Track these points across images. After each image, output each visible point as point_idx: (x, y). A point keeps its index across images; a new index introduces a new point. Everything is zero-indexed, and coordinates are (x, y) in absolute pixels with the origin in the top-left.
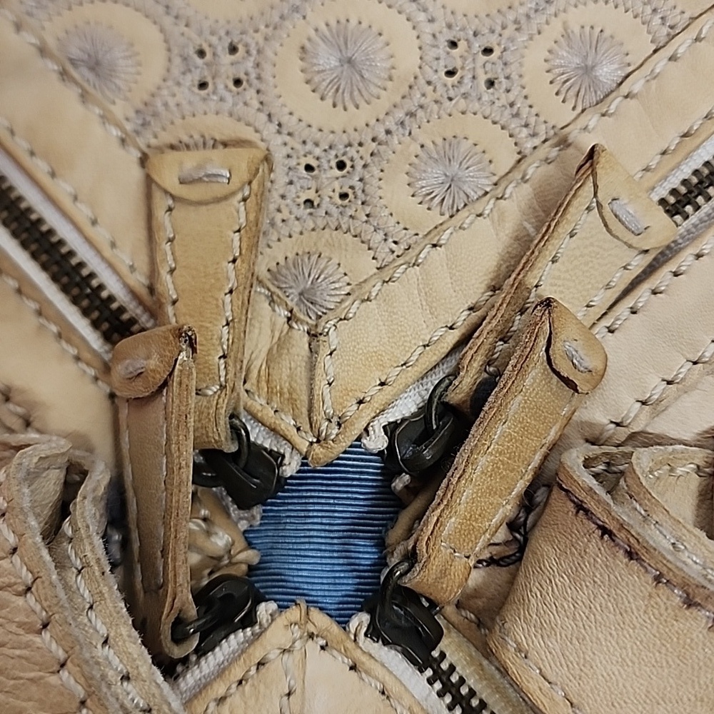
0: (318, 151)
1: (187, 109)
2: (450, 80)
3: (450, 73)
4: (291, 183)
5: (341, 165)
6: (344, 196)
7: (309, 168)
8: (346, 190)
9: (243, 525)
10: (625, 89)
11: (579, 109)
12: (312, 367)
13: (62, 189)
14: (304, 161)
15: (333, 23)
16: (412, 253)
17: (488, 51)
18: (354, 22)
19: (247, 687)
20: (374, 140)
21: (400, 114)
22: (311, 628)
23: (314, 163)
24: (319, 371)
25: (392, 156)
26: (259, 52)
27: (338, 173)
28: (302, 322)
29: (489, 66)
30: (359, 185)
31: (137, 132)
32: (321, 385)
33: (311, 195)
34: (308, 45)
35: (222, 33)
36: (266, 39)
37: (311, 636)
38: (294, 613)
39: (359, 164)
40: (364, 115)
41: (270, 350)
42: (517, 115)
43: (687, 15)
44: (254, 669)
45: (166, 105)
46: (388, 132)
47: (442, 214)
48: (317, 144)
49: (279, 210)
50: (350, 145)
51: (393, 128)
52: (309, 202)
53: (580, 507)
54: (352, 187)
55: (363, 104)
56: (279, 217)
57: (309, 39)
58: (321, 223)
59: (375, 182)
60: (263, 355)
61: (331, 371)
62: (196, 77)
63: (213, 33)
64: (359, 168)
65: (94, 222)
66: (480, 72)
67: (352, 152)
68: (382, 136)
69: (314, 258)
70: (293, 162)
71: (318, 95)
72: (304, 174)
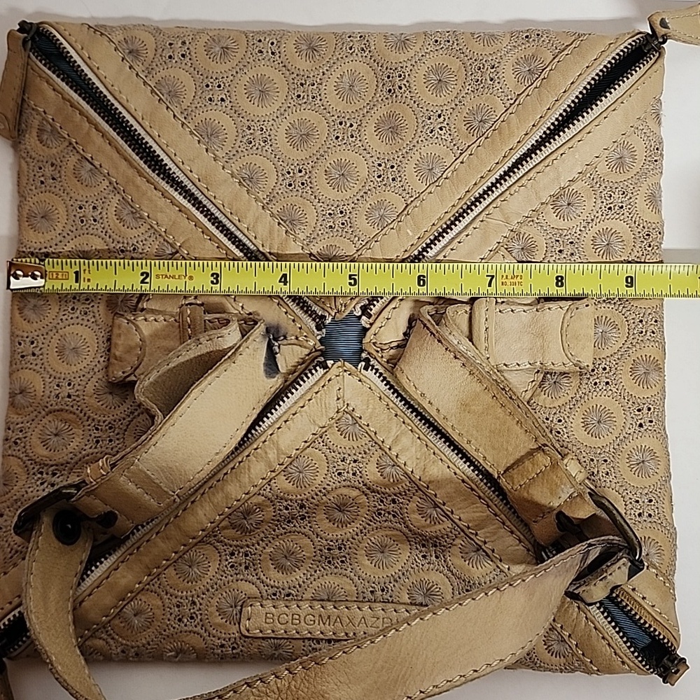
0: (333, 208)
1: (286, 195)
2: (379, 180)
3: (379, 177)
4: (324, 220)
5: (341, 212)
6: (343, 224)
7: (330, 214)
8: (344, 222)
9: (319, 337)
10: (444, 176)
11: (428, 184)
13: (243, 226)
14: (328, 212)
15: (336, 161)
16: (368, 244)
17: (392, 167)
18: (343, 160)
19: (325, 388)
20: (353, 203)
21: (362, 193)
22: (345, 368)
23: (332, 212)
25: (360, 209)
26: (310, 172)
27: (341, 216)
29: (393, 173)
30: (348, 220)
31: (267, 203)
33: (331, 224)
34: (327, 169)
35: (296, 165)
36: (312, 167)
37: (345, 371)
38: (339, 364)
39: (348, 212)
40: (349, 194)
42: (405, 190)
43: (467, 145)
44: (327, 383)
45: (278, 193)
46: (358, 200)
47: (378, 229)
48: (332, 206)
49: (320, 230)
50: (344, 205)
51: (360, 198)
52: (331, 227)
53: (425, 325)
54: (346, 221)
55: (348, 190)
56: (320, 232)
57: (328, 167)
58: (335, 234)
59: (354, 219)
62: (287, 182)
63: (292, 165)
65: (255, 238)
66: (390, 175)
67: (345, 207)
68: (356, 202)
69: (334, 247)
70: (324, 213)
71: (332, 188)
72: (328, 216)
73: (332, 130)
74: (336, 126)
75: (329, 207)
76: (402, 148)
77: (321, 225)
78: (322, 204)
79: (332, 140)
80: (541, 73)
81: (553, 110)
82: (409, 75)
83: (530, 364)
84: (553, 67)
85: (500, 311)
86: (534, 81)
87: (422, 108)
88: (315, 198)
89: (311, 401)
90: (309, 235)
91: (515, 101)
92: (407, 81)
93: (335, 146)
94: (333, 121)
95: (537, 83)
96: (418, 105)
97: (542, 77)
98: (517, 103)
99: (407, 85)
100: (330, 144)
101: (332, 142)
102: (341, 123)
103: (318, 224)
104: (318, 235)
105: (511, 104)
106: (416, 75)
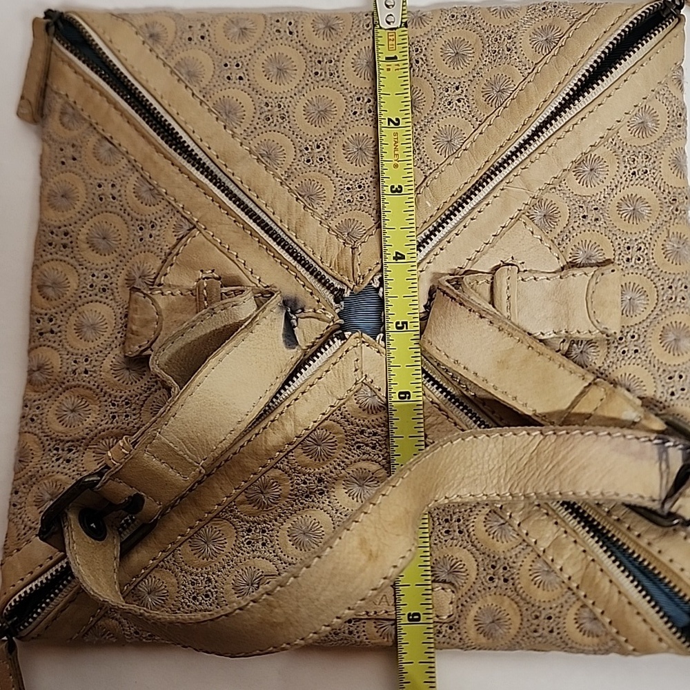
0: (351, 182)
1: (304, 170)
4: (342, 194)
5: (360, 187)
6: (361, 198)
7: (348, 189)
8: (362, 195)
9: (337, 311)
10: (463, 148)
11: (447, 156)
12: (353, 260)
13: (262, 203)
14: (346, 186)
15: (354, 135)
18: (361, 134)
19: (343, 359)
20: (371, 176)
22: (363, 339)
23: (350, 187)
24: (355, 260)
26: (328, 147)
27: (359, 190)
28: (349, 244)
30: (367, 194)
31: (286, 180)
32: (356, 265)
33: (349, 198)
34: (345, 144)
35: (314, 141)
36: (330, 142)
37: (363, 342)
38: (357, 334)
40: (367, 168)
41: (338, 255)
42: (423, 162)
43: (486, 116)
44: (344, 353)
45: (296, 169)
46: (376, 173)
48: (351, 180)
49: (338, 204)
50: (363, 179)
52: (349, 201)
53: (444, 293)
54: (364, 194)
55: (366, 164)
56: (338, 207)
57: (346, 142)
58: (354, 208)
59: (372, 192)
60: (336, 256)
61: (359, 260)
62: (305, 158)
63: (310, 141)
64: (366, 187)
65: (274, 214)
67: (363, 182)
68: (374, 175)
69: (352, 221)
70: (342, 187)
71: (350, 162)
72: (347, 191)
73: (349, 106)
74: (354, 102)
75: (347, 182)
76: (420, 121)
77: (339, 200)
78: (340, 179)
79: (349, 115)
80: (558, 41)
81: (572, 76)
82: (426, 49)
83: (555, 333)
84: (571, 34)
85: (523, 280)
86: (552, 50)
87: (439, 80)
88: (334, 173)
89: (328, 373)
90: (327, 210)
91: (533, 70)
92: (424, 55)
93: (352, 121)
94: (351, 97)
95: (555, 51)
96: (435, 77)
97: (559, 45)
98: (535, 71)
99: (424, 58)
100: (348, 119)
101: (349, 117)
102: (359, 99)
103: (336, 199)
104: (336, 209)
105: (529, 73)
106: (433, 49)
